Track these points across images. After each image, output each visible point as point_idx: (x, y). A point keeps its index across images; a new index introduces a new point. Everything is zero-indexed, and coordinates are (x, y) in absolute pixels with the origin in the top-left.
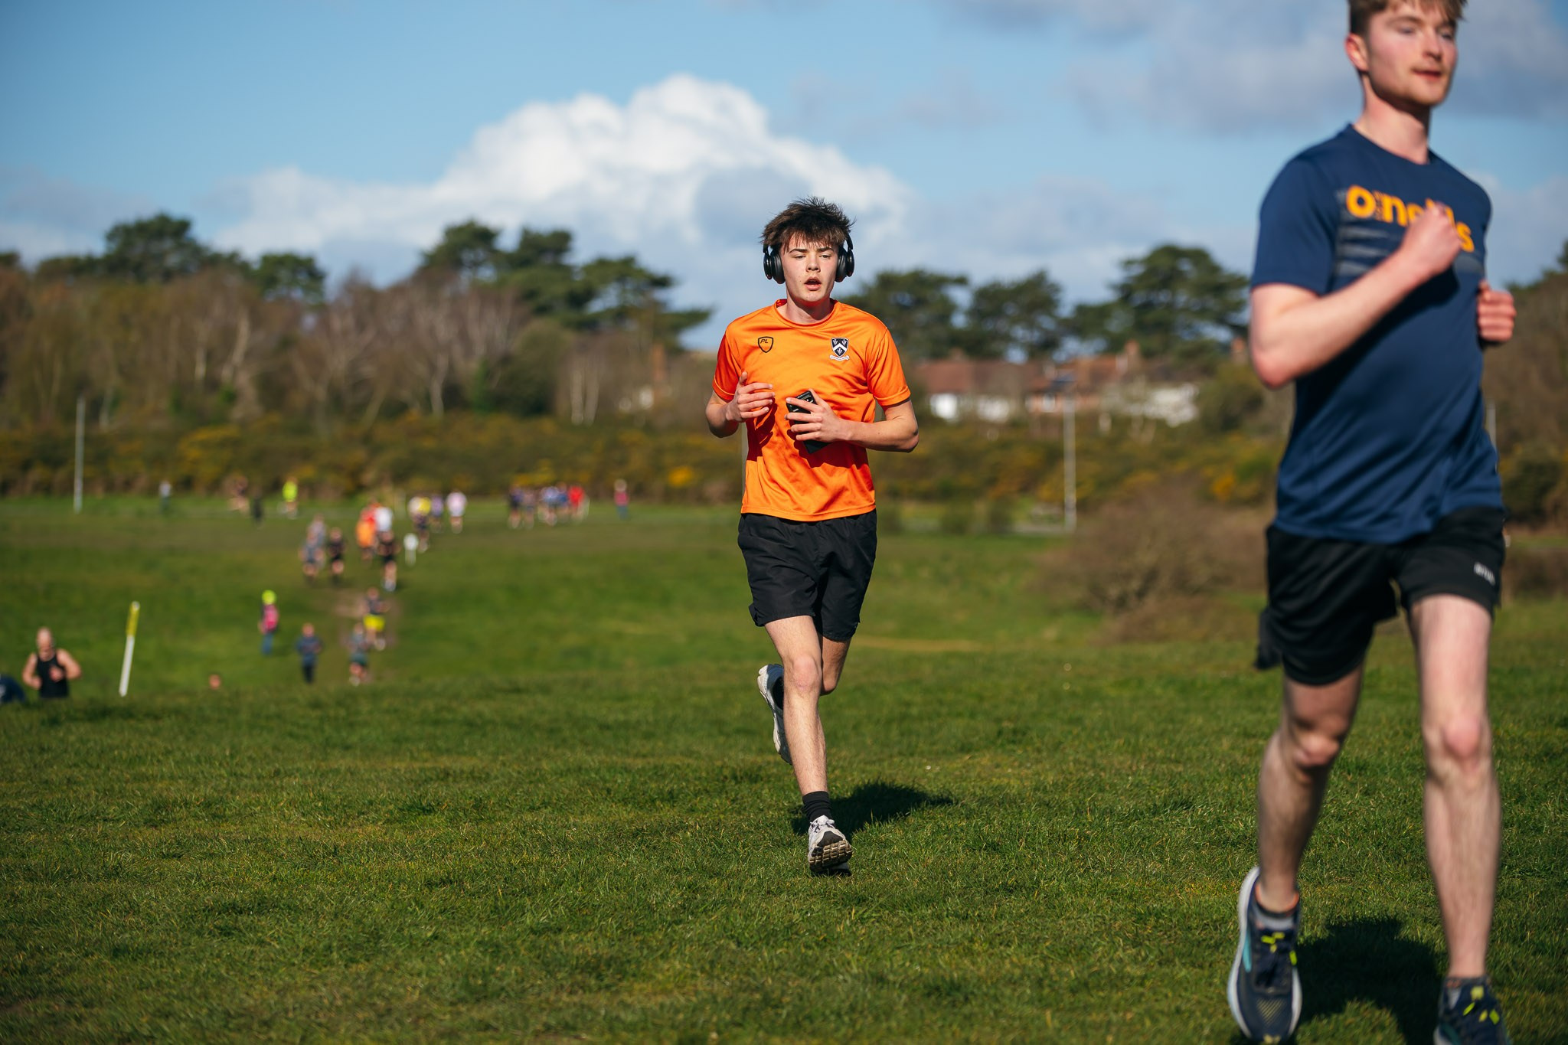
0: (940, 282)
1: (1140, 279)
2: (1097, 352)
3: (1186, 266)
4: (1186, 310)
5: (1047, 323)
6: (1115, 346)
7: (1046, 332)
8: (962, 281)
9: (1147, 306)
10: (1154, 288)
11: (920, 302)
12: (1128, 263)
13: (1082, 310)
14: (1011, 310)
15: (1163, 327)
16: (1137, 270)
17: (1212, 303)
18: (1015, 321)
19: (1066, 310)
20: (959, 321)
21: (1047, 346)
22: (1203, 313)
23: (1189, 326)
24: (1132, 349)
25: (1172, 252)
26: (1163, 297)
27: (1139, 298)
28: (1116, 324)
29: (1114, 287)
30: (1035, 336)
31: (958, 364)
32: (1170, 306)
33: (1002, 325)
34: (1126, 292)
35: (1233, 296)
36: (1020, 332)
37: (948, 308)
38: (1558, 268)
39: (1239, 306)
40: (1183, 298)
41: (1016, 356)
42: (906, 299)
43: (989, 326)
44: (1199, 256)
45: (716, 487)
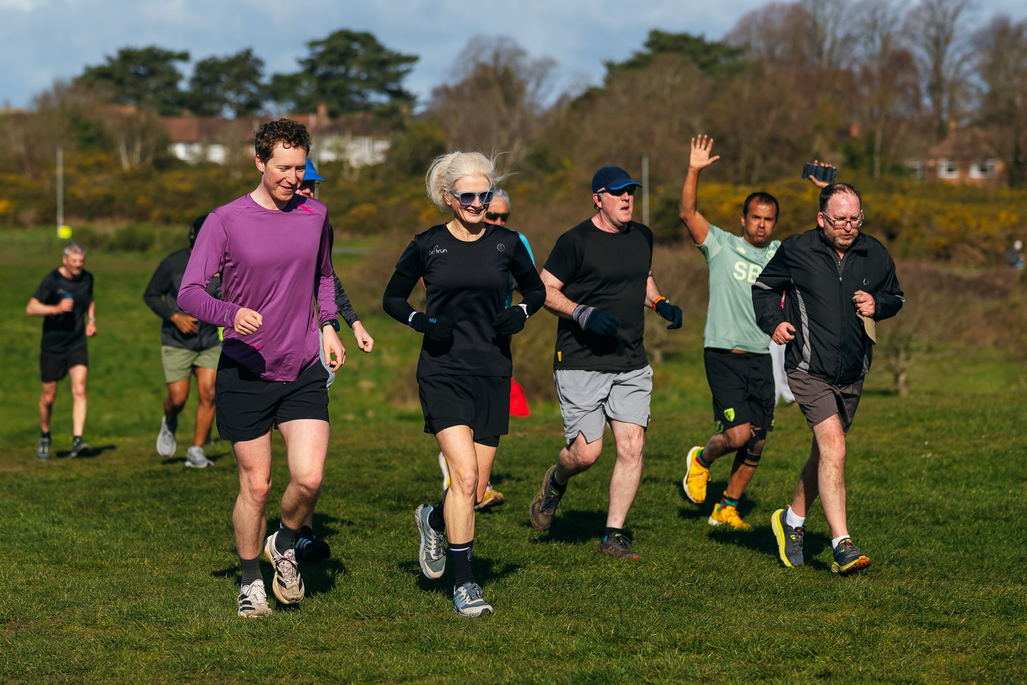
0: (169, 56)
1: (322, 56)
2: (289, 111)
3: (356, 46)
4: (357, 79)
5: (253, 89)
6: (305, 106)
7: (251, 94)
8: (184, 57)
9: (326, 77)
10: (332, 63)
11: (153, 73)
12: (313, 44)
13: (277, 78)
14: (224, 78)
15: (340, 93)
16: (320, 49)
17: (375, 74)
18: (227, 88)
19: (266, 80)
20: (184, 86)
21: (253, 105)
22: (370, 82)
23: (359, 93)
24: (322, 110)
25: (346, 36)
26: (341, 70)
27: (321, 71)
28: (305, 90)
29: (301, 62)
30: (243, 99)
31: (186, 121)
32: (345, 76)
33: (219, 90)
34: (311, 66)
35: (392, 69)
36: (231, 95)
37: (176, 77)
38: (646, 51)
39: (398, 76)
40: (354, 71)
41: (229, 113)
42: (142, 70)
43: (208, 90)
44: (367, 39)
45: (29, 214)
